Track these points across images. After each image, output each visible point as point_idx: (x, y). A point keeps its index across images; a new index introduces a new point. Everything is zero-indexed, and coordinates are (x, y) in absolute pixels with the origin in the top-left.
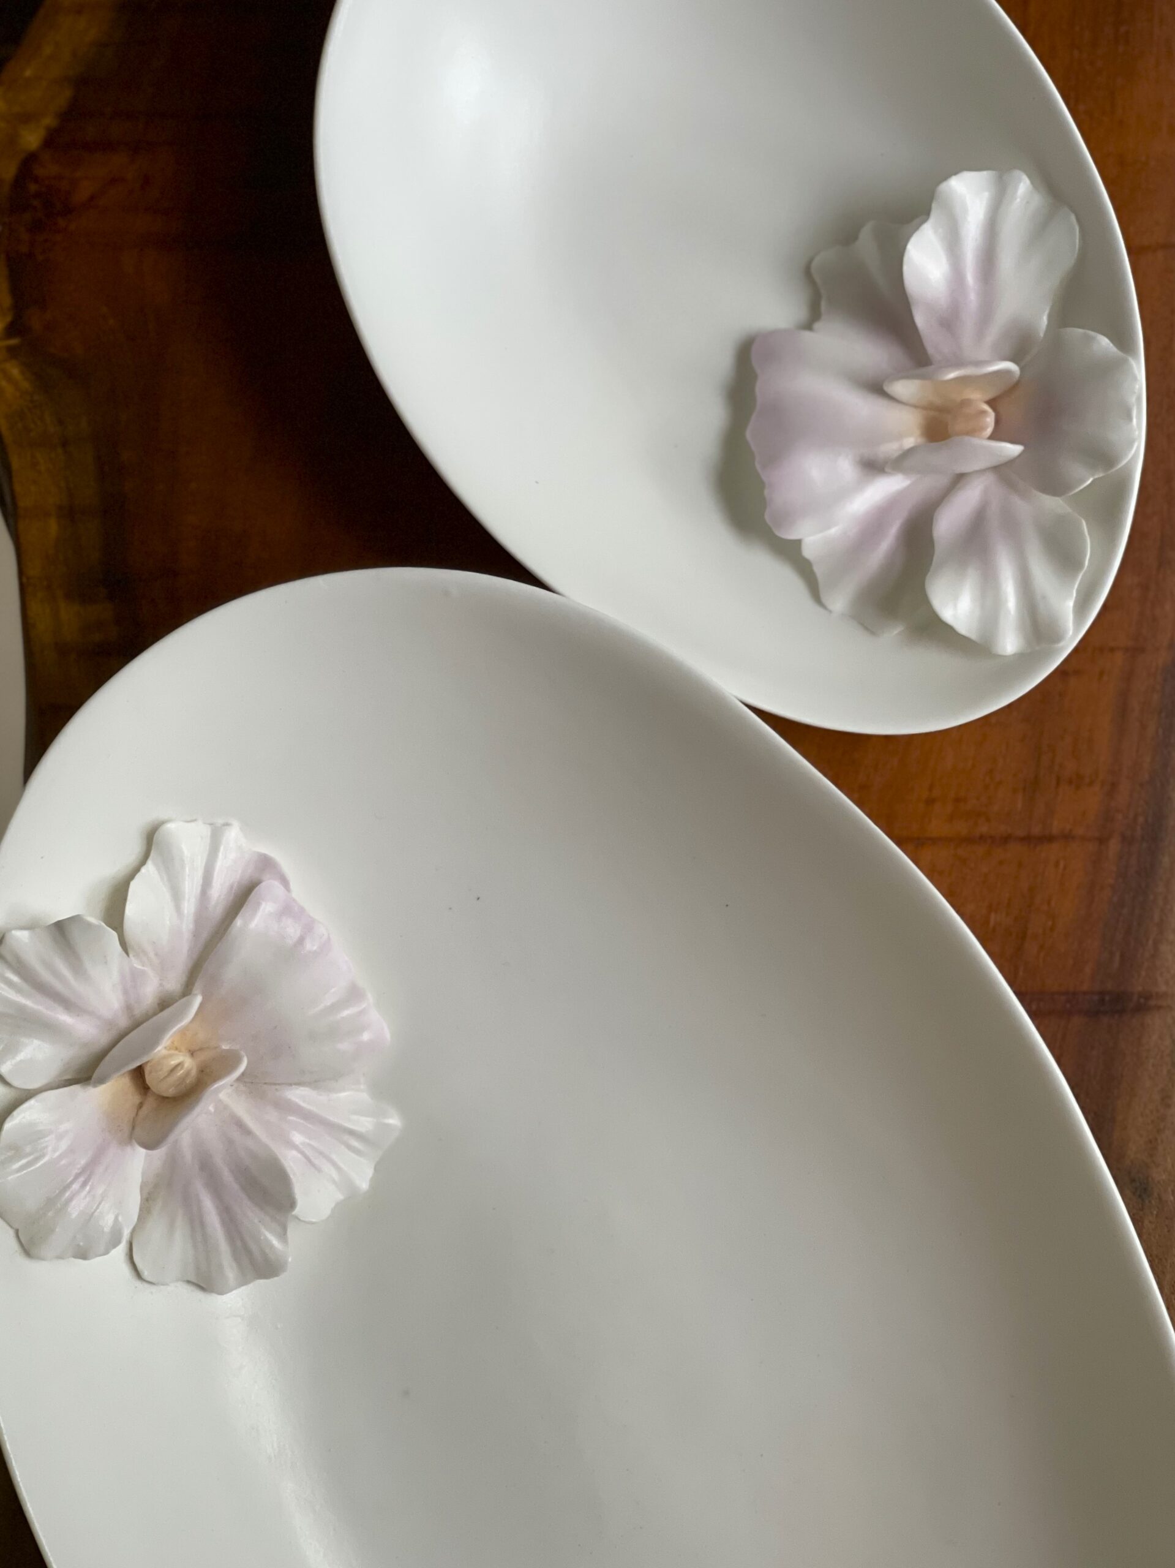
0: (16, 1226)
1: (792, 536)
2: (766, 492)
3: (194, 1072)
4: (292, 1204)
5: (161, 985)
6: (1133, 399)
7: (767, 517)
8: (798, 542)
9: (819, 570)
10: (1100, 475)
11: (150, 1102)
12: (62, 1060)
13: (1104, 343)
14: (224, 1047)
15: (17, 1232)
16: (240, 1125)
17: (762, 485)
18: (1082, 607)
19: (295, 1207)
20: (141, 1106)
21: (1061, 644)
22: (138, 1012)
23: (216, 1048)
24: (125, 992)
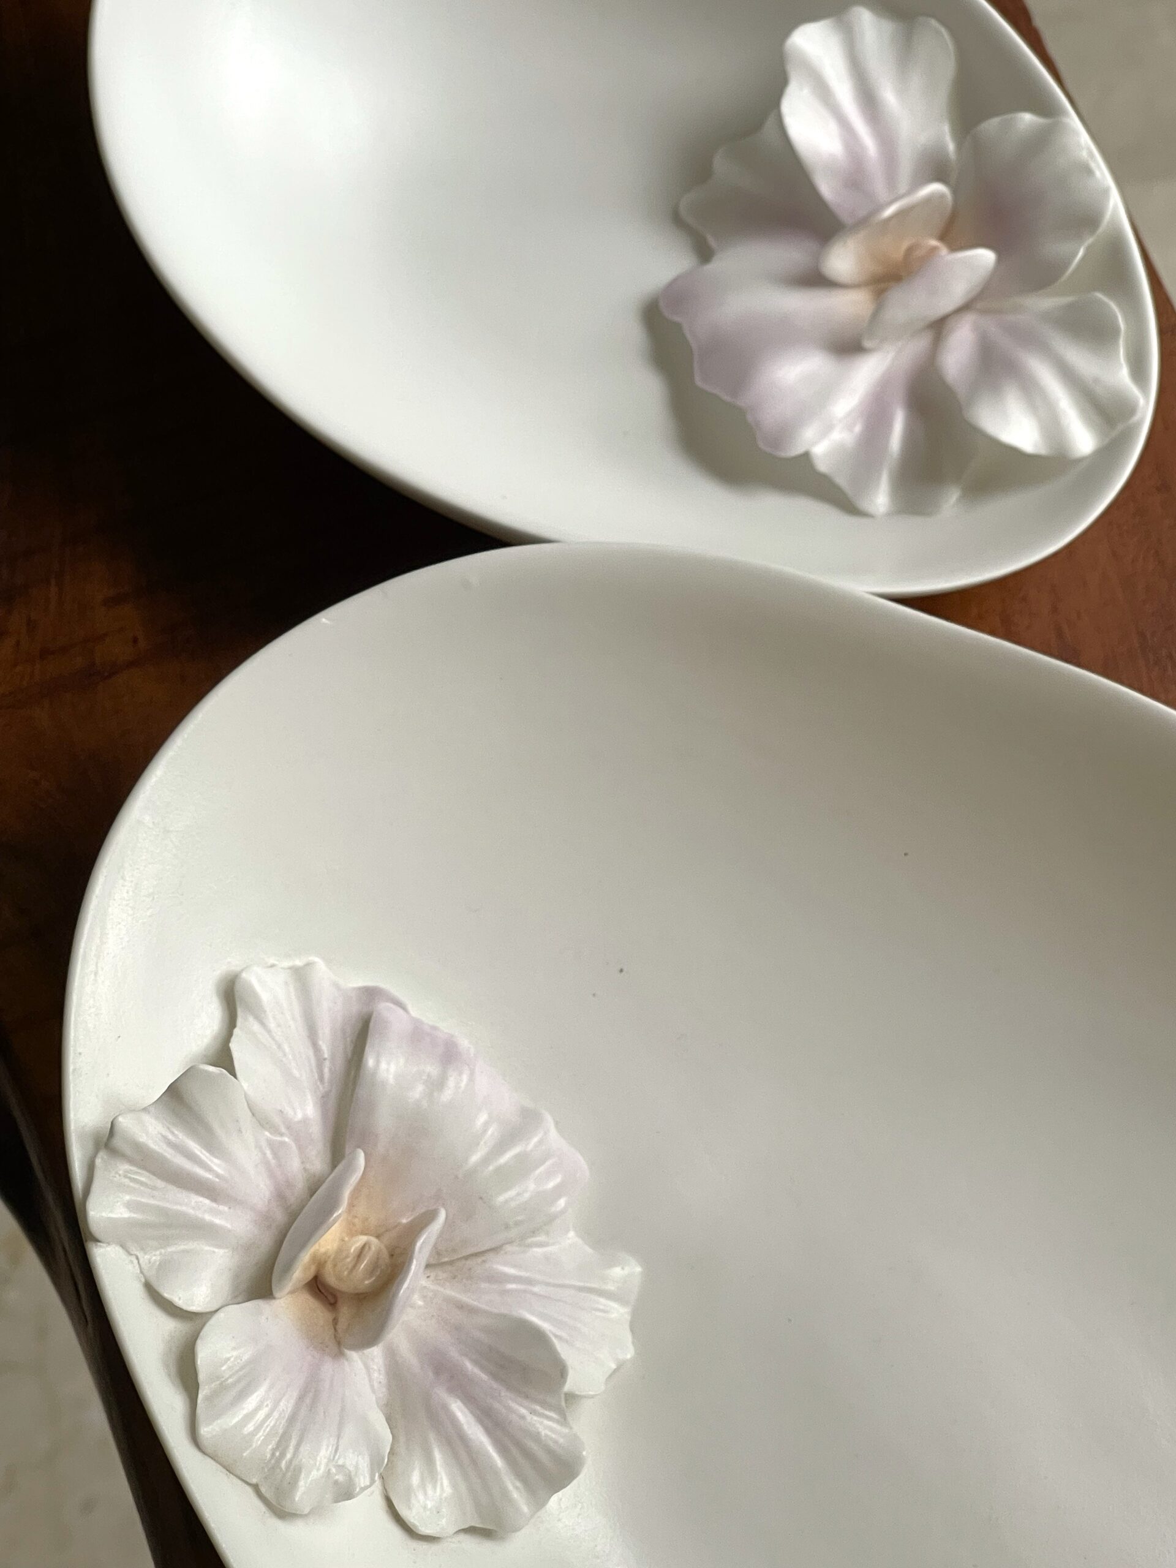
0: (254, 1481)
1: (797, 450)
2: (750, 418)
3: (385, 1254)
4: (561, 1371)
5: (305, 1169)
6: (1084, 154)
7: (761, 445)
8: (806, 456)
9: (841, 481)
10: (1090, 240)
11: (345, 1312)
12: (230, 1270)
13: (1027, 118)
14: (404, 1221)
15: (256, 1488)
16: (461, 1306)
17: (741, 412)
18: (1138, 372)
19: (567, 1375)
20: (335, 1321)
21: (1136, 418)
22: (293, 1198)
23: (396, 1226)
24: (271, 1175)
